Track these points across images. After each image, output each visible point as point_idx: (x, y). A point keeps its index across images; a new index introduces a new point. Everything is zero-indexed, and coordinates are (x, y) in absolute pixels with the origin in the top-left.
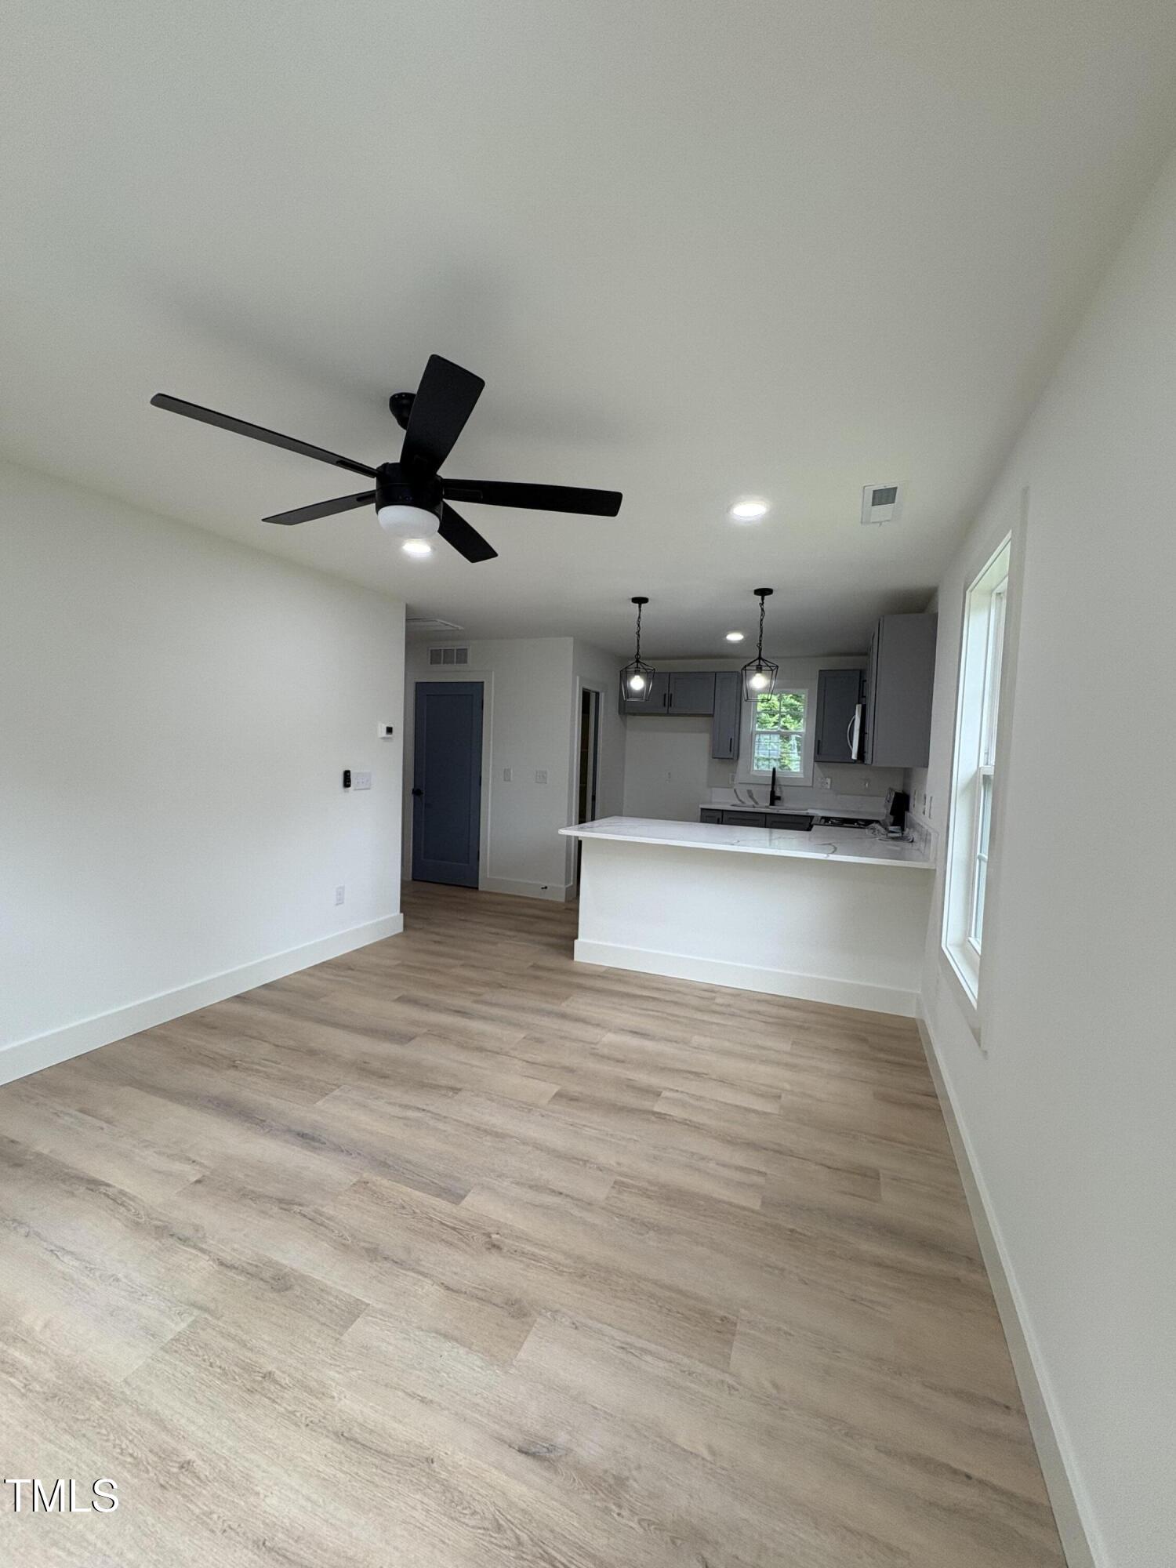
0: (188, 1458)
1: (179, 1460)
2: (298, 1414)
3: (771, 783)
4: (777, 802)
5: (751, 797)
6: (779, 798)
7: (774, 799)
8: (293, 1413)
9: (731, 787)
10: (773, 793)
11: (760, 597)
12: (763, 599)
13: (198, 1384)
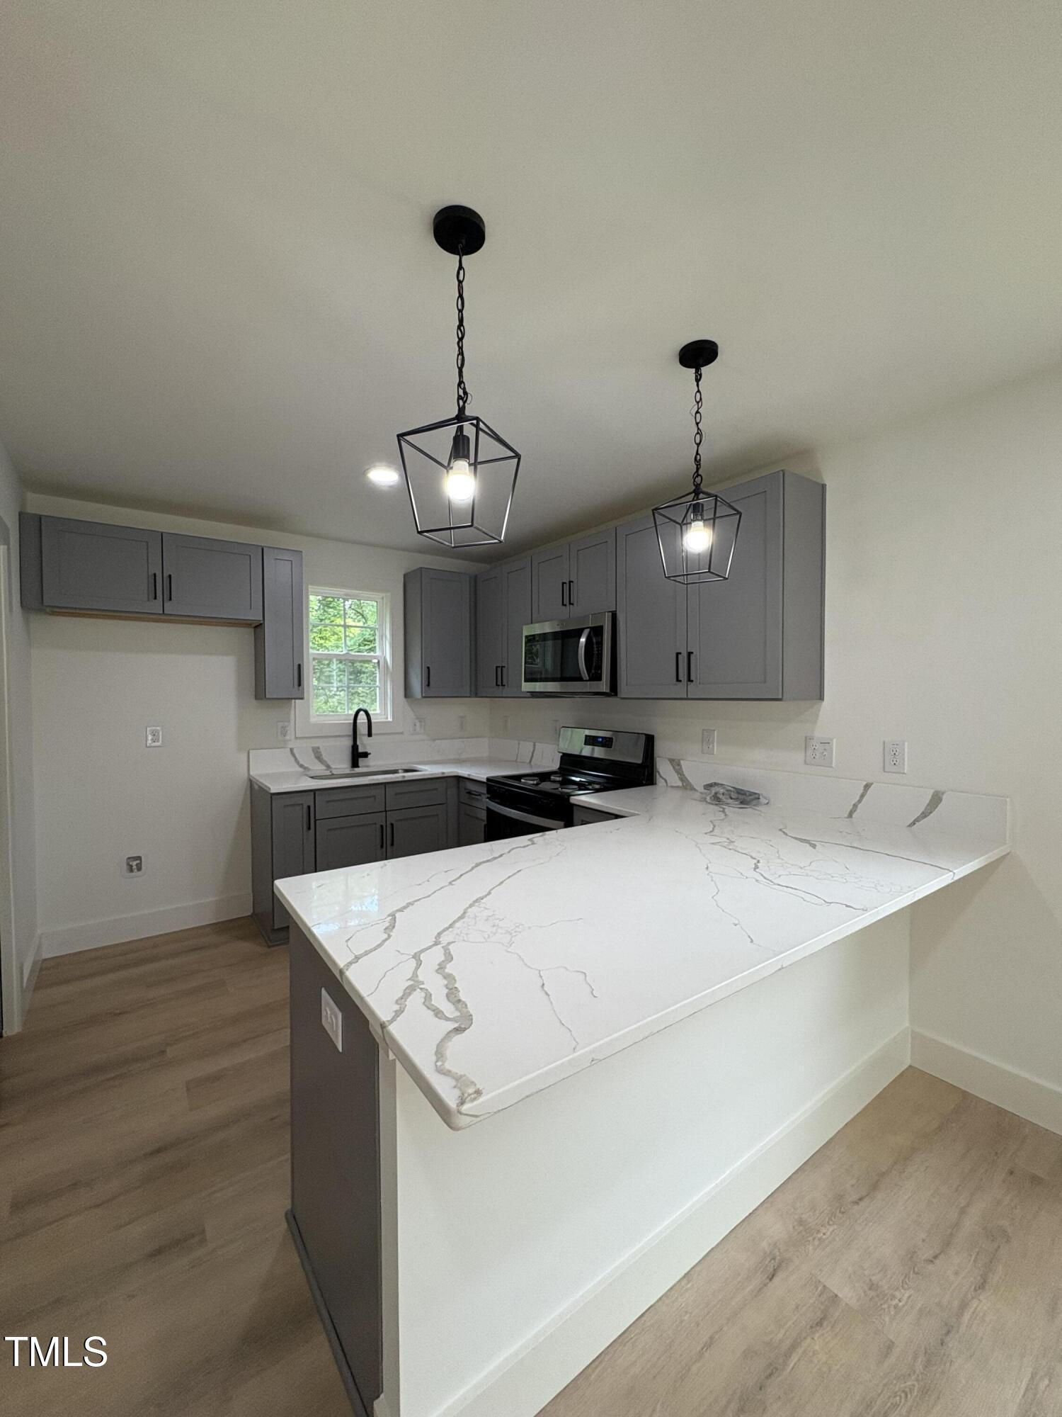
3: (351, 733)
4: (361, 761)
5: (319, 757)
6: (365, 755)
7: (357, 756)
9: (284, 746)
10: (355, 747)
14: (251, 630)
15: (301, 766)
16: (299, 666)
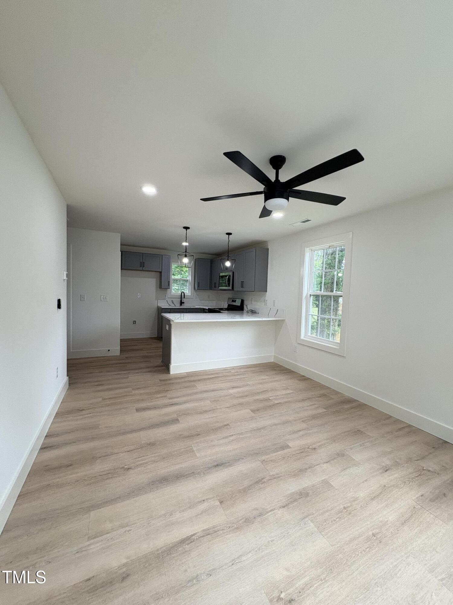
0: (371, 534)
1: (372, 536)
2: (362, 505)
5: (173, 303)
6: (184, 303)
8: (361, 506)
9: (165, 300)
10: (181, 301)
11: (228, 235)
12: (229, 236)
13: (342, 526)
14: (159, 273)
15: (169, 304)
16: (169, 281)
